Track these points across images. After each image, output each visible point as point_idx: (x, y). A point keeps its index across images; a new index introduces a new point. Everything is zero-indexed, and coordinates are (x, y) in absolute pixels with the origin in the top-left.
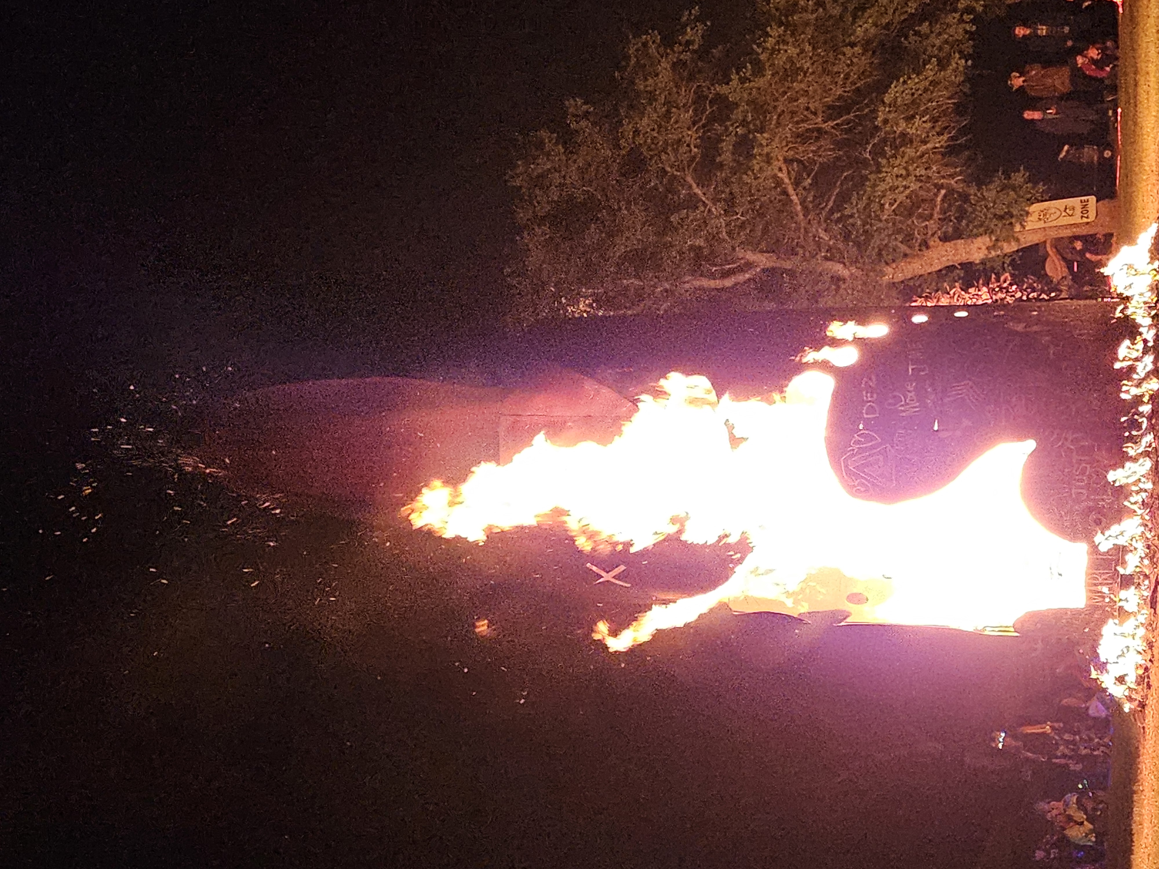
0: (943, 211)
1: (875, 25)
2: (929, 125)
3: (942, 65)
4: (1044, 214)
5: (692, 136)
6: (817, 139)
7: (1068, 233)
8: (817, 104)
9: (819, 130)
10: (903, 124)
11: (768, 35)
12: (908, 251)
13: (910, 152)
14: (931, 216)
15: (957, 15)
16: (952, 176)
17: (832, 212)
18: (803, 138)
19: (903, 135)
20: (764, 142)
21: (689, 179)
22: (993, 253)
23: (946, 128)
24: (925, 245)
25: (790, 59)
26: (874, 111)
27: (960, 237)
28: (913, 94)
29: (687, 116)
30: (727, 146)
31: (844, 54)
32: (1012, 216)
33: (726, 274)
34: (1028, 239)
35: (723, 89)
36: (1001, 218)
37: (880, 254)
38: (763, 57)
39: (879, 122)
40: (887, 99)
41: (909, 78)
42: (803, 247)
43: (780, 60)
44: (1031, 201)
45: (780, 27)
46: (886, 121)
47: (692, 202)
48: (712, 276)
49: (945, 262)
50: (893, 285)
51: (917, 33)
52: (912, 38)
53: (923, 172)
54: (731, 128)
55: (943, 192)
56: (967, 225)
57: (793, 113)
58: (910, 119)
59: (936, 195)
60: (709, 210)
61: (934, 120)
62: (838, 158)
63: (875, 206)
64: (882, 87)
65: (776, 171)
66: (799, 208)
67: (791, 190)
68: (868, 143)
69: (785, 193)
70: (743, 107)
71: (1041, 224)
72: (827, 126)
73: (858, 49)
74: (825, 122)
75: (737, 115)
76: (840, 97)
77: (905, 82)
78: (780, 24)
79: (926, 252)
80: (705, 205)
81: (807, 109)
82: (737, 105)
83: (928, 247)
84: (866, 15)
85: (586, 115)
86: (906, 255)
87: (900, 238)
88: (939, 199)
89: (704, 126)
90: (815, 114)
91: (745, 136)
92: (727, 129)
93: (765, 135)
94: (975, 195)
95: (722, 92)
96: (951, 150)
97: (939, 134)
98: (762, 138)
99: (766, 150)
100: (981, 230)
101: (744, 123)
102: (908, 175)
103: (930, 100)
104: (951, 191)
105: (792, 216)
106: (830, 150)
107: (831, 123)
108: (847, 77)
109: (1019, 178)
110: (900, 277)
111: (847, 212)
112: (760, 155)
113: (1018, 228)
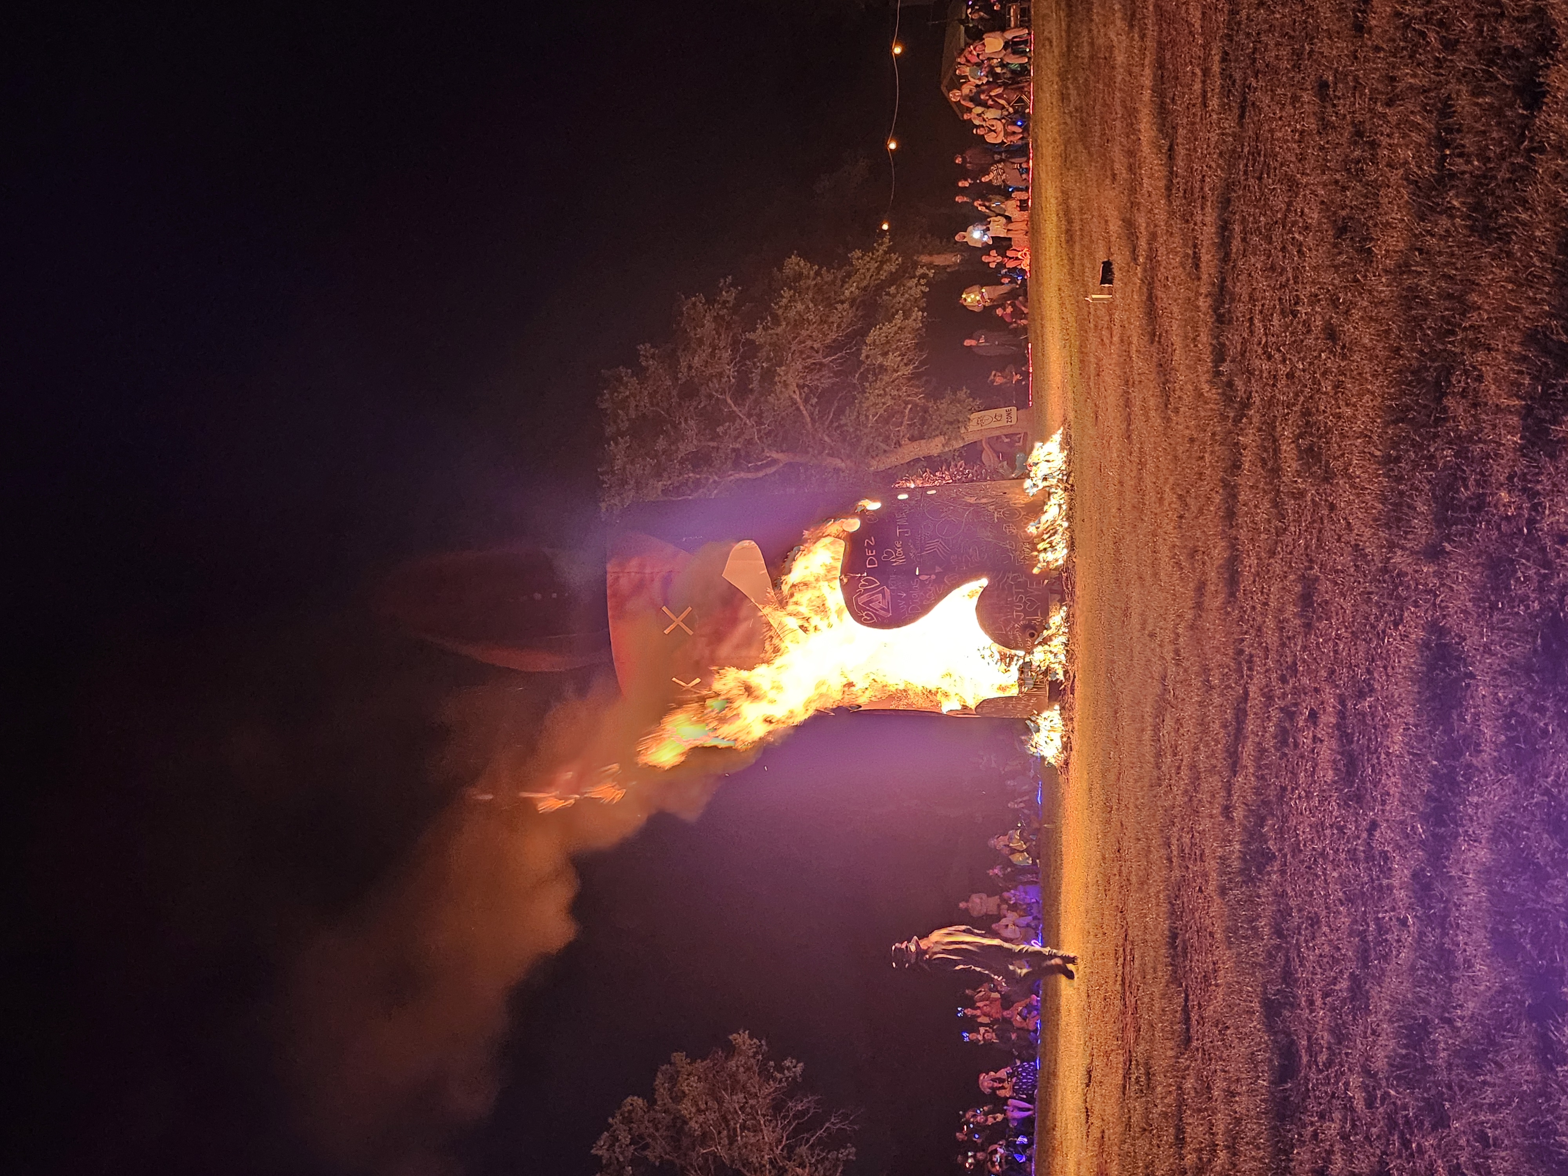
0: (911, 419)
1: (857, 288)
2: (899, 358)
3: (906, 317)
4: (980, 421)
5: (730, 370)
6: (820, 370)
7: (997, 433)
8: (819, 345)
9: (821, 364)
10: (880, 359)
11: (782, 297)
12: (887, 448)
13: (886, 378)
14: (902, 422)
15: (916, 280)
16: (916, 394)
17: (832, 422)
18: (809, 369)
19: (881, 366)
20: (782, 373)
21: (729, 401)
22: (947, 449)
23: (910, 361)
24: (898, 444)
25: (798, 313)
26: (859, 350)
27: (923, 438)
28: (887, 337)
29: (727, 355)
30: (756, 376)
31: (836, 309)
32: (959, 422)
33: (758, 469)
34: (970, 439)
35: (751, 336)
36: (951, 423)
37: (867, 452)
38: (780, 312)
39: (862, 357)
40: (869, 340)
41: (884, 325)
42: (812, 447)
43: (792, 314)
44: (971, 411)
45: (790, 290)
46: (867, 357)
47: (732, 417)
48: (749, 470)
49: (913, 456)
50: (876, 473)
51: (888, 294)
52: (885, 298)
53: (896, 393)
54: (758, 364)
55: (910, 406)
56: (928, 429)
57: (801, 352)
58: (885, 354)
59: (905, 408)
60: (745, 424)
61: (902, 355)
62: (834, 384)
63: (862, 418)
64: (864, 333)
65: (792, 393)
66: (809, 420)
67: (802, 407)
68: (856, 372)
69: (798, 409)
70: (768, 347)
71: (979, 427)
72: (826, 361)
73: (846, 306)
74: (825, 357)
75: (762, 354)
76: (834, 341)
77: (880, 329)
78: (790, 288)
79: (900, 450)
80: (741, 419)
81: (812, 348)
82: (761, 346)
83: (900, 445)
84: (851, 282)
85: (653, 357)
86: (885, 451)
87: (881, 439)
88: (907, 411)
89: (739, 362)
90: (817, 352)
91: (768, 370)
92: (754, 364)
93: (783, 368)
94: (932, 407)
95: (751, 338)
96: (915, 376)
97: (906, 365)
98: (781, 370)
99: (784, 378)
100: (937, 432)
101: (768, 359)
102: (886, 394)
103: (900, 341)
104: (916, 405)
105: (804, 425)
106: (829, 377)
107: (830, 359)
108: (839, 326)
109: (962, 394)
110: (882, 467)
111: (842, 422)
112: (780, 382)
113: (963, 430)
